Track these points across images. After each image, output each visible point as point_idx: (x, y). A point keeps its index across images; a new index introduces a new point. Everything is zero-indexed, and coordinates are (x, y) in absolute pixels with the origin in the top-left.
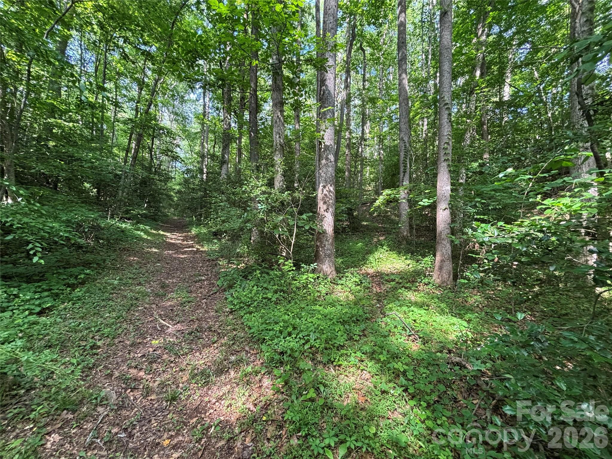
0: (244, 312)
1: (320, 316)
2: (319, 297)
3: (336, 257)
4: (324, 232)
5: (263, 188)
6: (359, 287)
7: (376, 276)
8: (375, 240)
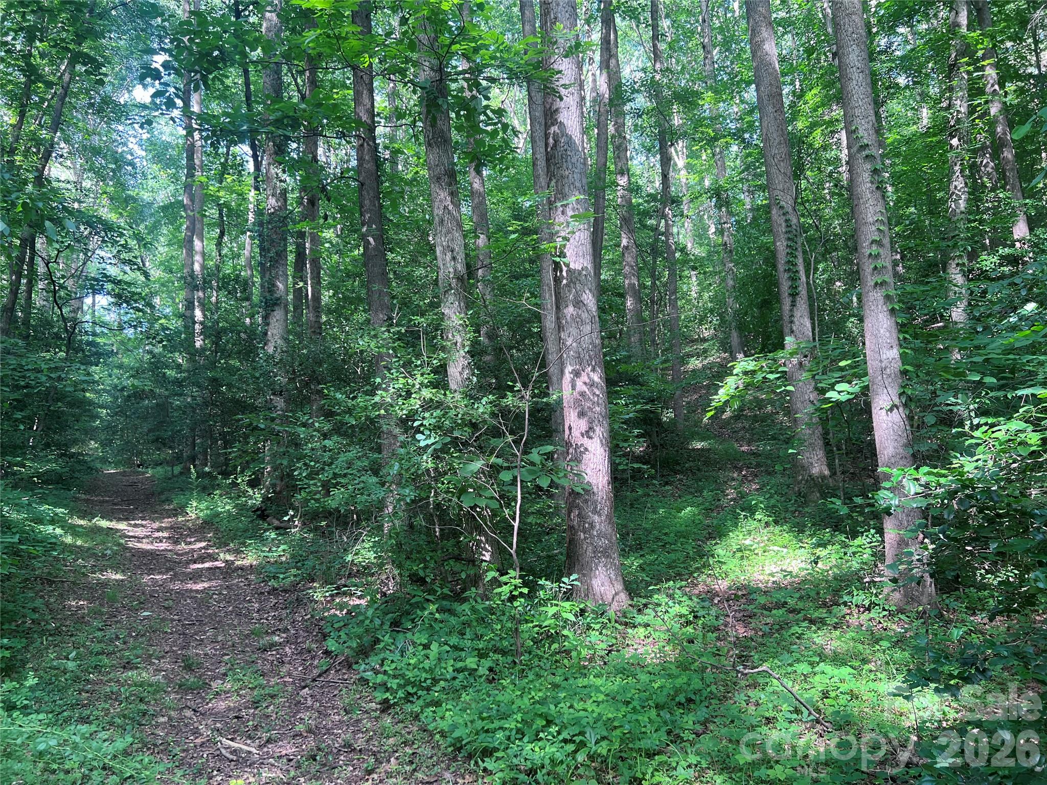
0: (421, 702)
1: (601, 697)
2: (591, 660)
3: (624, 554)
4: (588, 491)
5: (427, 393)
6: (690, 629)
7: (737, 598)
8: (731, 493)
